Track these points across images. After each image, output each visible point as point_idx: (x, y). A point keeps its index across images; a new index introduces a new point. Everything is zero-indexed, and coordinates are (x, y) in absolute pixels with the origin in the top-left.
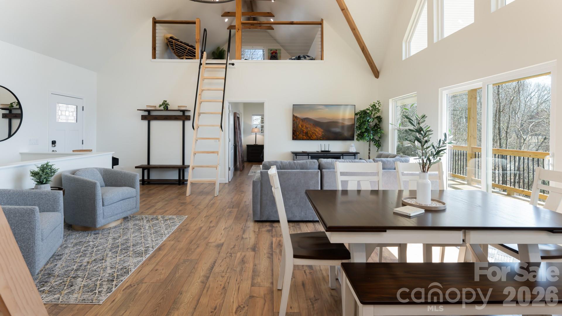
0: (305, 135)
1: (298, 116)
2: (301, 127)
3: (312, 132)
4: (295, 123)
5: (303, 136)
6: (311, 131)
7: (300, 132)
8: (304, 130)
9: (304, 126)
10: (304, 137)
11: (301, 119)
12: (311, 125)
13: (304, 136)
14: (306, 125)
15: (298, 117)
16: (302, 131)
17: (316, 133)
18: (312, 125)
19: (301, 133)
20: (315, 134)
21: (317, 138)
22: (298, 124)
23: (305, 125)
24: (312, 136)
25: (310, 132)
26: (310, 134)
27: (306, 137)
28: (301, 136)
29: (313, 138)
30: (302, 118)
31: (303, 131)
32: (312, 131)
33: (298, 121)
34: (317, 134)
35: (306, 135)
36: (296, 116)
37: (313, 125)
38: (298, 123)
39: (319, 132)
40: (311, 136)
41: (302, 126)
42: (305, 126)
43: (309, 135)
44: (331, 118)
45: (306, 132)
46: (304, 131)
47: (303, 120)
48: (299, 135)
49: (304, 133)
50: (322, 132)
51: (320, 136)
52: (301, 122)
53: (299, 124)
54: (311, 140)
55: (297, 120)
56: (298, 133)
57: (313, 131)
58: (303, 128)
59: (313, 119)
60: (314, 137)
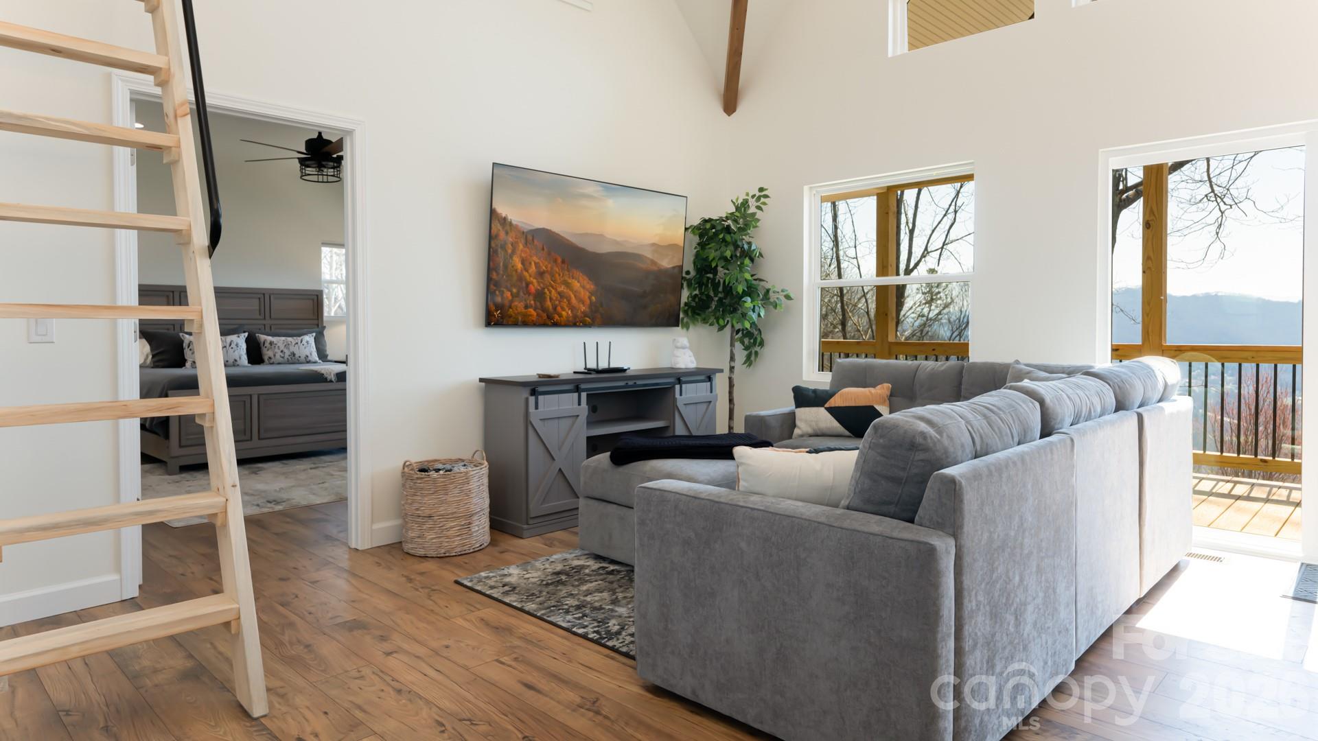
0: (532, 302)
1: (510, 217)
2: (519, 266)
3: (559, 293)
4: (499, 250)
5: (526, 307)
6: (556, 290)
7: (514, 290)
8: (532, 283)
9: (530, 263)
10: (532, 311)
11: (523, 232)
12: (555, 261)
13: (531, 307)
14: (537, 261)
15: (511, 223)
16: (524, 285)
17: (572, 296)
18: (559, 261)
19: (521, 294)
20: (569, 301)
21: (575, 317)
22: (511, 257)
23: (535, 258)
24: (559, 308)
25: (550, 293)
26: (551, 299)
27: (537, 315)
28: (519, 310)
29: (560, 316)
30: (527, 228)
31: (527, 285)
32: (559, 289)
33: (511, 239)
34: (574, 301)
35: (538, 304)
36: (504, 216)
37: (563, 262)
38: (510, 251)
39: (582, 290)
40: (555, 308)
41: (523, 263)
42: (535, 263)
43: (549, 304)
44: (618, 239)
45: (537, 290)
46: (532, 288)
47: (530, 237)
48: (511, 301)
49: (529, 293)
50: (592, 294)
51: (583, 308)
52: (521, 246)
53: (514, 252)
54: (556, 325)
55: (507, 233)
56: (508, 294)
57: (562, 288)
58: (527, 271)
59: (562, 235)
60: (564, 313)
